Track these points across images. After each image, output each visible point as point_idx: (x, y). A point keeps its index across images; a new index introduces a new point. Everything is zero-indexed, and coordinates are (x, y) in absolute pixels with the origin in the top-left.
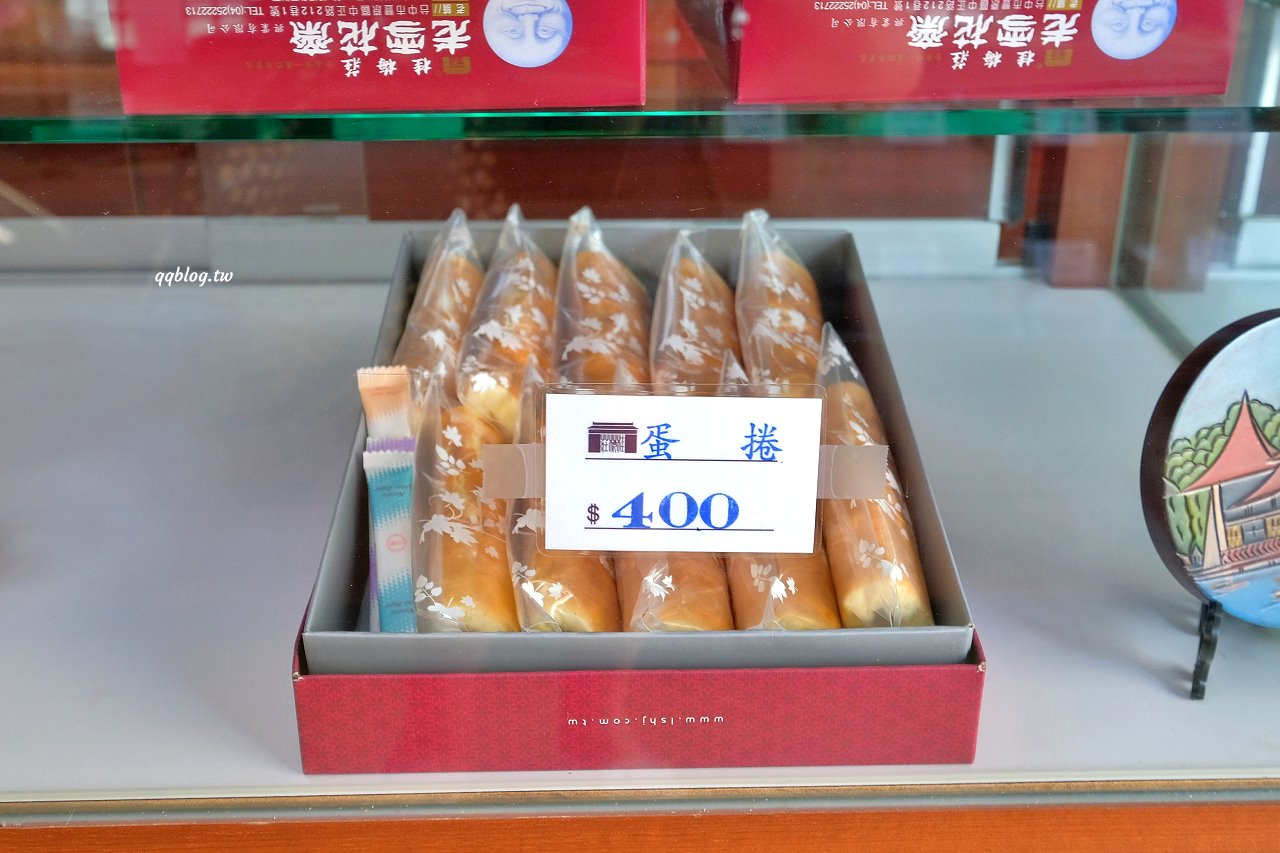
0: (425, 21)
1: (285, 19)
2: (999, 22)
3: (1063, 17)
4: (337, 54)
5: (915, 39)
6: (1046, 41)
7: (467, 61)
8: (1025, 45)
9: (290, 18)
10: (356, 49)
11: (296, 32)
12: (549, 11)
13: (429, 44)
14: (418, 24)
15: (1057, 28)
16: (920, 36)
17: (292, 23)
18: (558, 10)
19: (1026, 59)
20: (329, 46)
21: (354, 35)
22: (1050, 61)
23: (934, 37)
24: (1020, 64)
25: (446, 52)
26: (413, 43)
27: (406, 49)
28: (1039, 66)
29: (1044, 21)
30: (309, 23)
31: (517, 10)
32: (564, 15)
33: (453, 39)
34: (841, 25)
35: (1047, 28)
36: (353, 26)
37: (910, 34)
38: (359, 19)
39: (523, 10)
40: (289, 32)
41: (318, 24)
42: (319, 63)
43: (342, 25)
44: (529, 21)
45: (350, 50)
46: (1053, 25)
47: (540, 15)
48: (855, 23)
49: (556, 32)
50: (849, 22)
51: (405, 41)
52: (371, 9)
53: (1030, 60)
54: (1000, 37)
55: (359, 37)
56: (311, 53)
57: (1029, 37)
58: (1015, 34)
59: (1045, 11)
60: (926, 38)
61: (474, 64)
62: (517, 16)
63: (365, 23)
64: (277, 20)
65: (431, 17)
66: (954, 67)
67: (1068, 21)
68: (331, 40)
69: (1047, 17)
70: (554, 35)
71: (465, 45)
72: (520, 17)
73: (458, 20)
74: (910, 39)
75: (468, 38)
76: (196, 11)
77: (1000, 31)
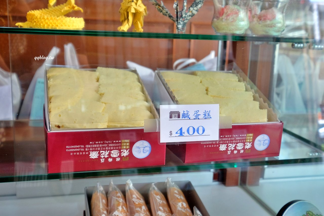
0: (120, 150)
1: (89, 151)
2: (237, 145)
3: (249, 143)
4: (99, 157)
5: (221, 149)
6: (246, 148)
7: (128, 158)
8: (242, 149)
9: (90, 151)
10: (104, 156)
11: (91, 154)
12: (146, 147)
13: (120, 154)
14: (118, 151)
15: (248, 145)
16: (221, 148)
17: (90, 152)
18: (148, 146)
19: (242, 152)
20: (98, 156)
21: (104, 154)
22: (247, 152)
23: (224, 148)
24: (241, 153)
25: (124, 156)
26: (117, 155)
27: (115, 156)
28: (244, 153)
29: (245, 144)
30: (94, 152)
31: (140, 147)
32: (149, 147)
33: (125, 153)
34: (206, 147)
35: (246, 145)
36: (104, 152)
37: (220, 148)
38: (105, 150)
39: (141, 147)
40: (89, 154)
41: (96, 152)
42: (95, 160)
43: (101, 152)
44: (142, 149)
45: (102, 157)
46: (247, 145)
47: (144, 147)
48: (209, 146)
49: (148, 151)
50: (208, 146)
51: (115, 154)
52: (108, 148)
53: (243, 152)
54: (237, 148)
55: (105, 154)
56: (94, 158)
57: (243, 147)
58: (240, 147)
59: (246, 142)
60: (223, 148)
61: (129, 158)
62: (139, 148)
63: (106, 151)
64: (87, 151)
65: (121, 149)
66: (228, 154)
67: (250, 144)
68: (98, 155)
69: (246, 143)
70: (147, 152)
71: (128, 155)
72: (140, 148)
73: (127, 149)
74: (220, 149)
75: (129, 153)
76: (69, 150)
77: (237, 146)
